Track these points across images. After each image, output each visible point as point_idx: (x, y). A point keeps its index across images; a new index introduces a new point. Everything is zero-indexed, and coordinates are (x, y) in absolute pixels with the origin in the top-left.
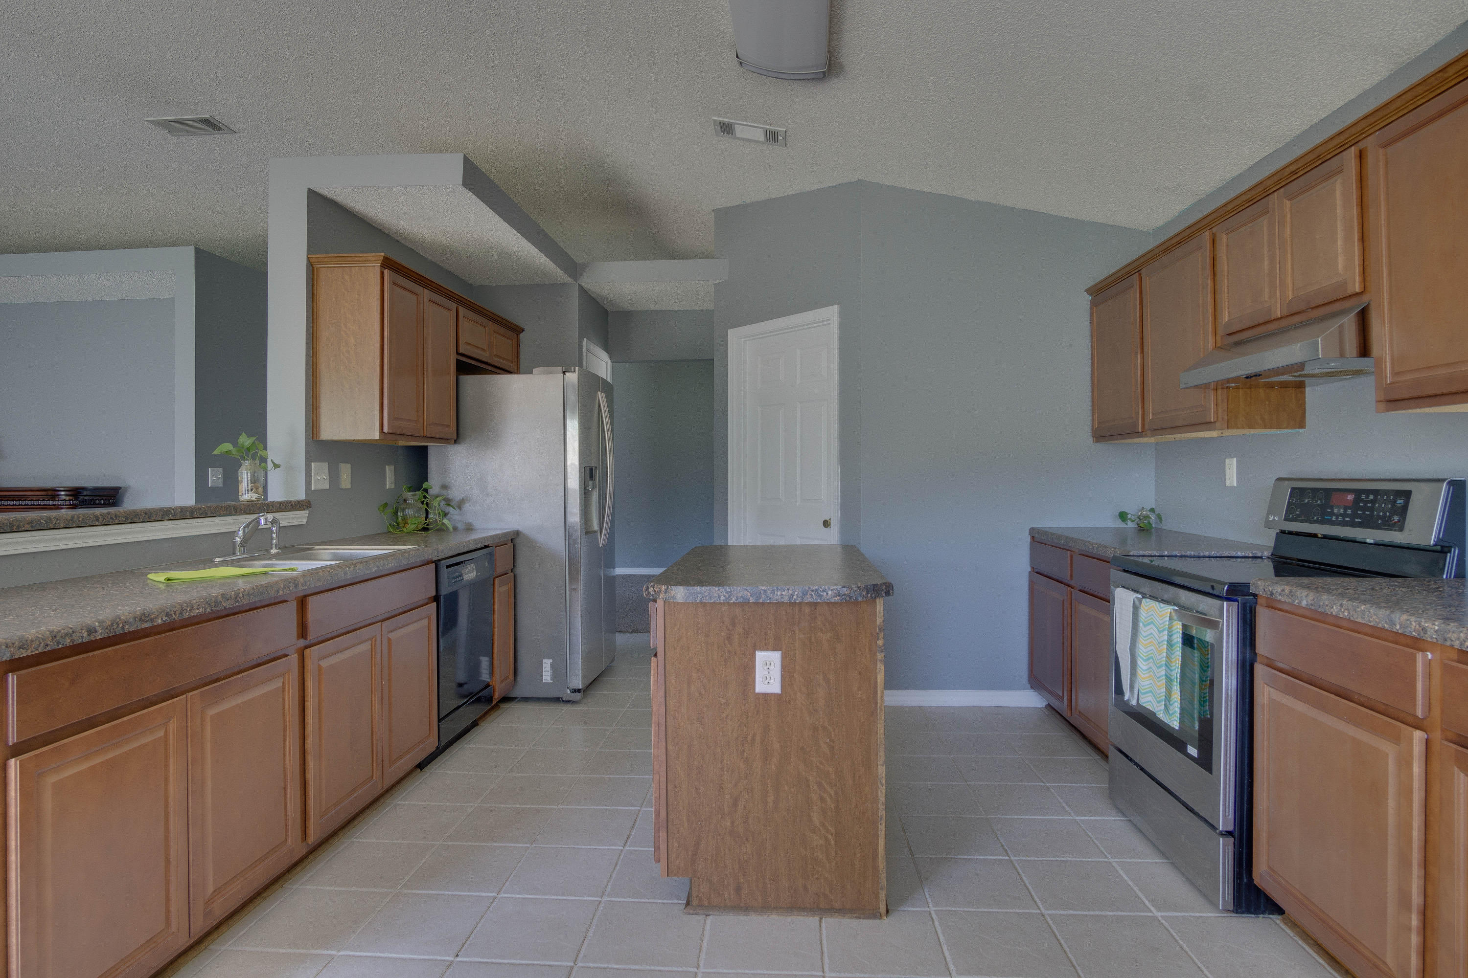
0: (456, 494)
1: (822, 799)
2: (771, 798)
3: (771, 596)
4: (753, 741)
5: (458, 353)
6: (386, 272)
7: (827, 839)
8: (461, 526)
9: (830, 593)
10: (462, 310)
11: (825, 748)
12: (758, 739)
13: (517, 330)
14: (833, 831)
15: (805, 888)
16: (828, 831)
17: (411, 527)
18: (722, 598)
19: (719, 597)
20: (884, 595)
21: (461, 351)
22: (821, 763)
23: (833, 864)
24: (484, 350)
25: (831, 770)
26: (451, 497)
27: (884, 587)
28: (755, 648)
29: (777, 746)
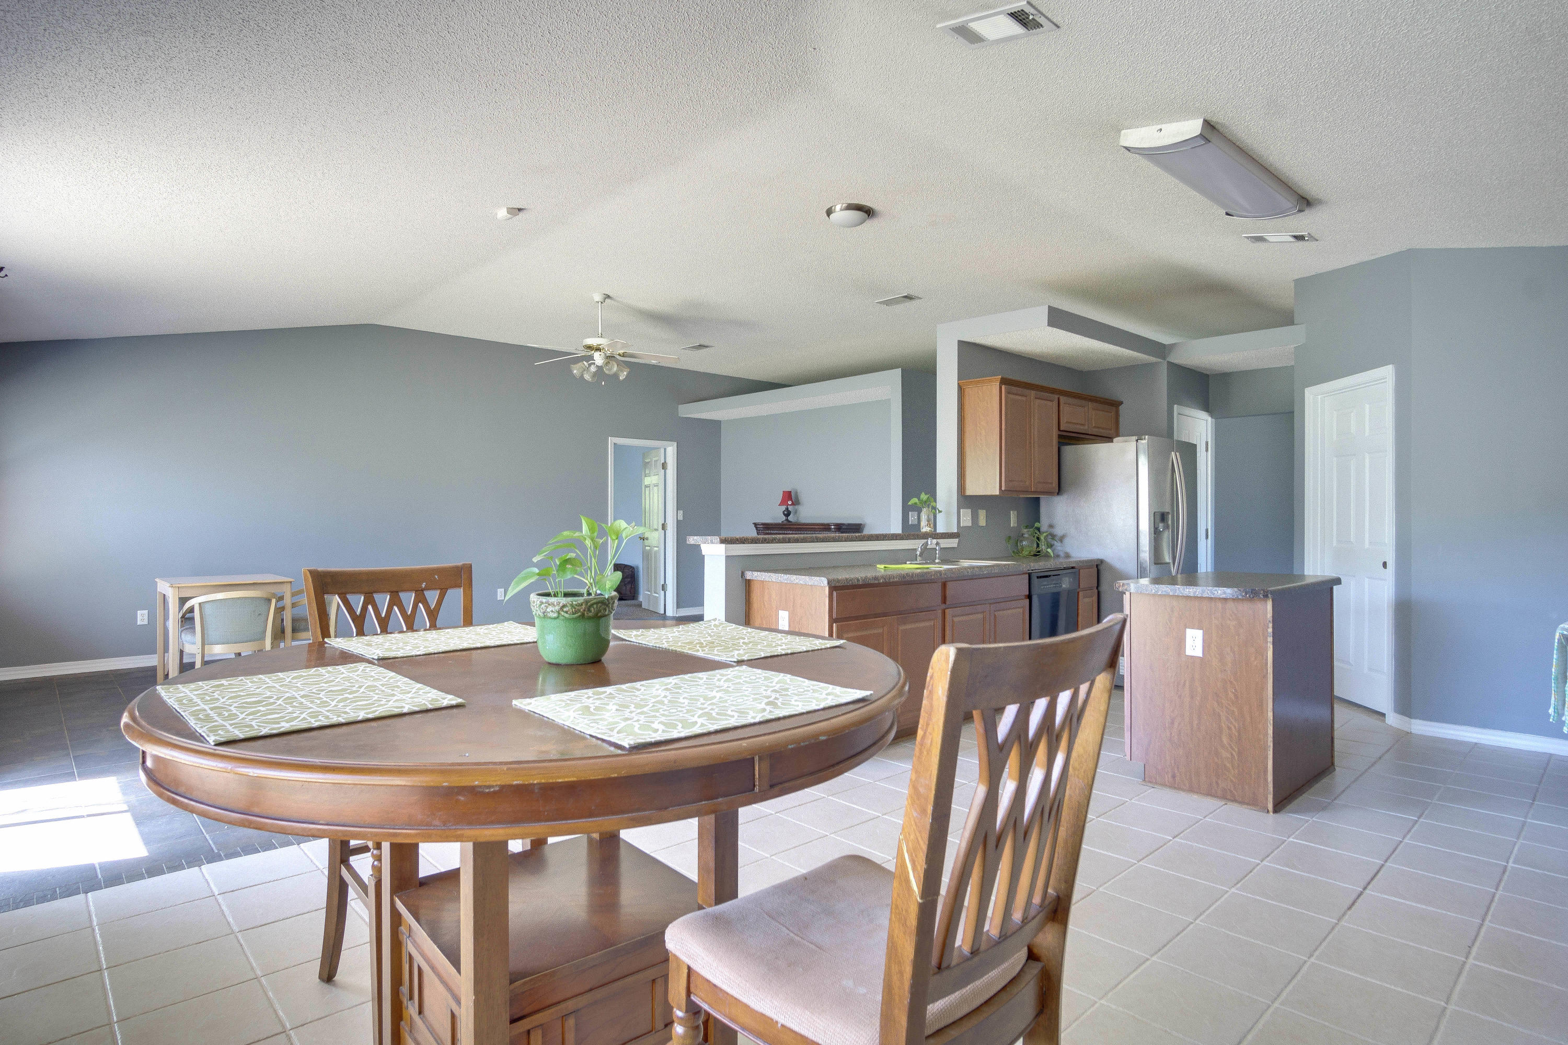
0: (1058, 531)
1: (1229, 728)
2: (1195, 722)
3: (1182, 591)
4: (1184, 684)
5: (1059, 430)
6: (1003, 387)
7: (1232, 755)
8: (1062, 554)
9: (1219, 592)
10: (1063, 399)
11: (1231, 696)
12: (1187, 684)
13: (1115, 404)
14: (1236, 750)
15: (1217, 783)
16: (1233, 749)
17: (1025, 553)
18: (1153, 591)
19: (1152, 590)
20: (1262, 597)
21: (1062, 428)
22: (1229, 704)
23: (1236, 771)
24: (1084, 425)
25: (1235, 710)
26: (1055, 533)
27: (1262, 592)
28: (1186, 627)
29: (1199, 689)
